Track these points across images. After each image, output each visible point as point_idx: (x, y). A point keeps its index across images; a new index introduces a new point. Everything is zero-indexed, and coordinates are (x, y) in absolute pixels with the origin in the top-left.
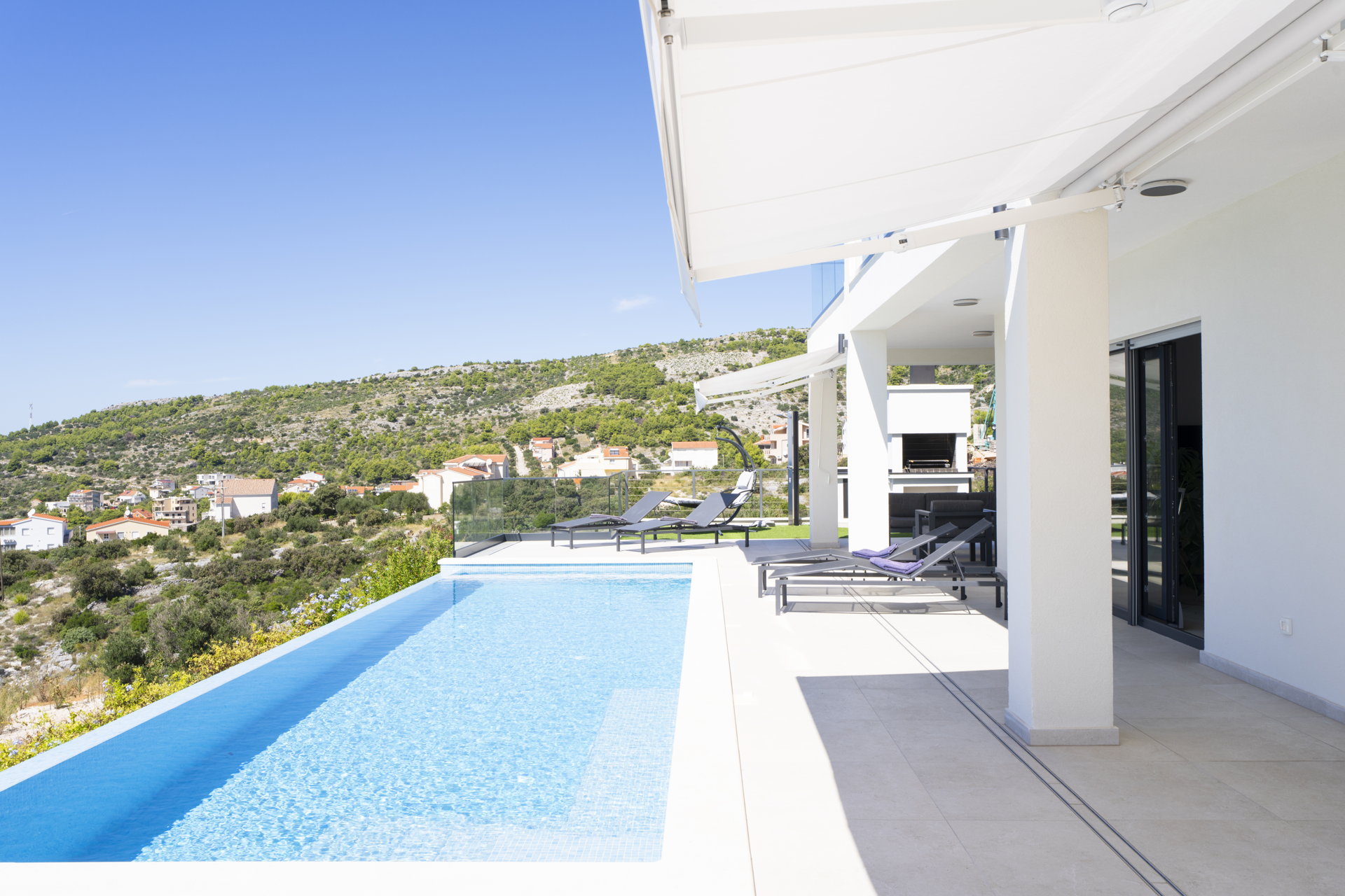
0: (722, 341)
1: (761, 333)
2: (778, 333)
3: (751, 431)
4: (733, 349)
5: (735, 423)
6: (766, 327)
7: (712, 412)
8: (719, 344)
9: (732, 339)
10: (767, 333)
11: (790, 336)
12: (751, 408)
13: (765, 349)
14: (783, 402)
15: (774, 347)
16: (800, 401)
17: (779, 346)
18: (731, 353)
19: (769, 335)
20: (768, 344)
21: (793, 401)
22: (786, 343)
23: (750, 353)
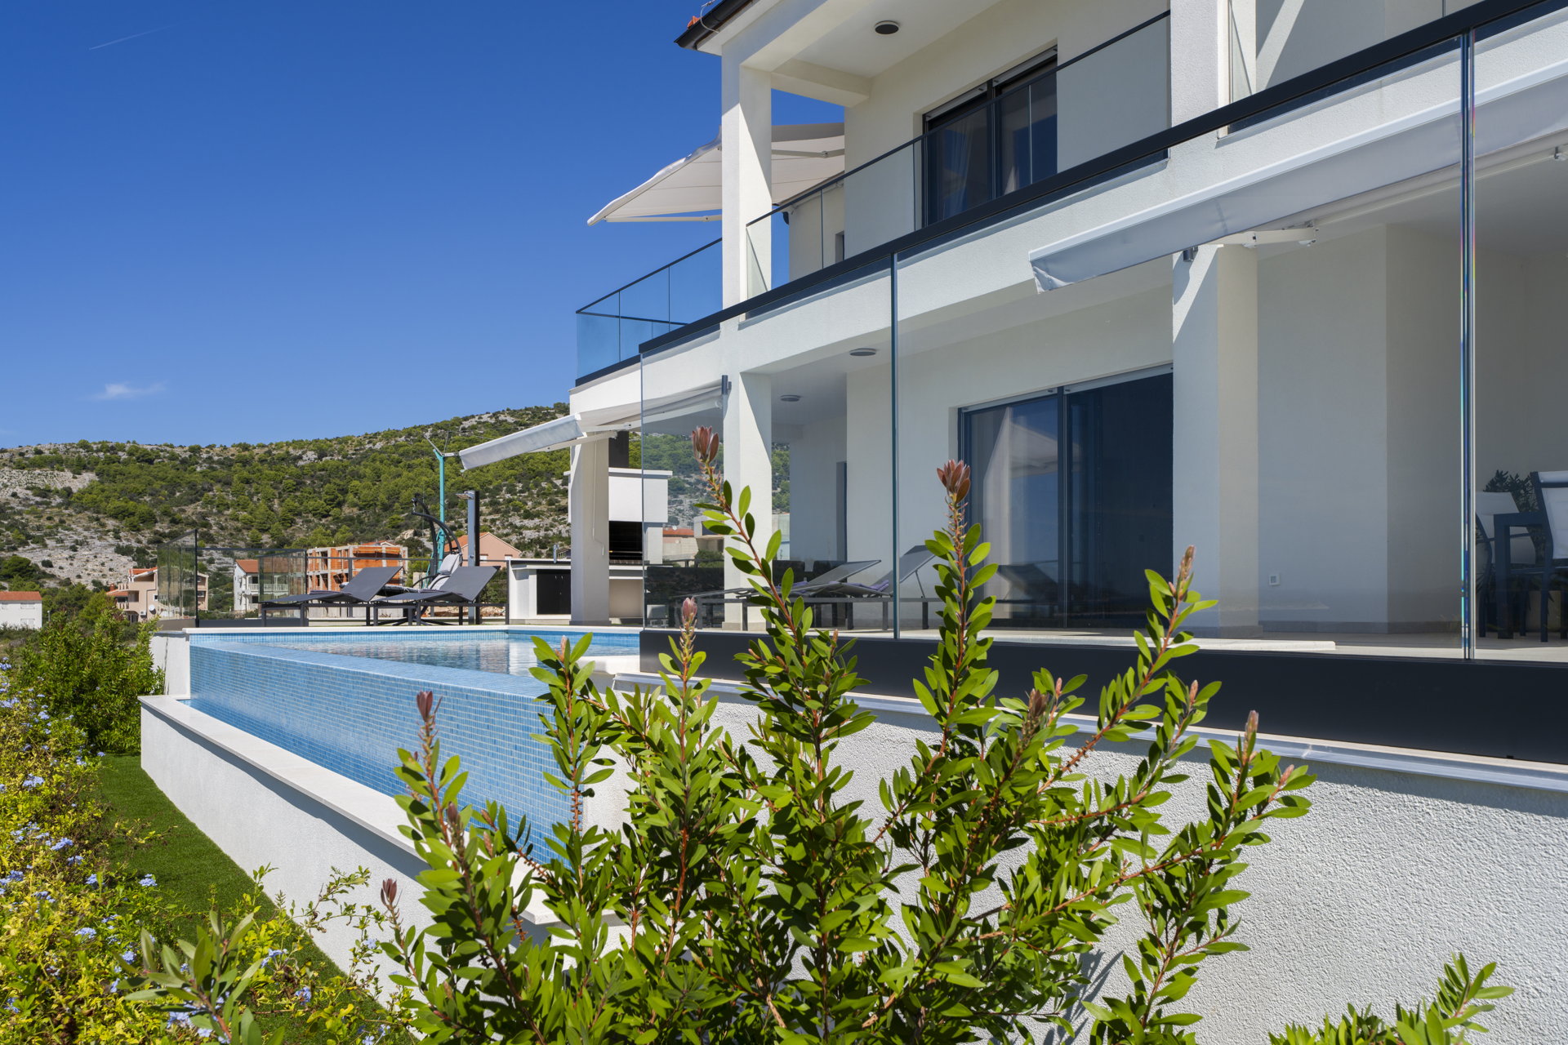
0: (22, 454)
1: (85, 445)
2: (112, 448)
3: (75, 581)
4: (40, 467)
5: (48, 570)
6: (93, 439)
7: (10, 554)
8: (17, 458)
9: (38, 452)
10: (95, 447)
11: (131, 454)
12: (74, 549)
13: (92, 470)
14: (124, 543)
15: (106, 467)
16: (150, 542)
17: (114, 467)
18: (38, 471)
19: (98, 451)
20: (97, 463)
21: (139, 542)
22: (126, 463)
23: (68, 474)
